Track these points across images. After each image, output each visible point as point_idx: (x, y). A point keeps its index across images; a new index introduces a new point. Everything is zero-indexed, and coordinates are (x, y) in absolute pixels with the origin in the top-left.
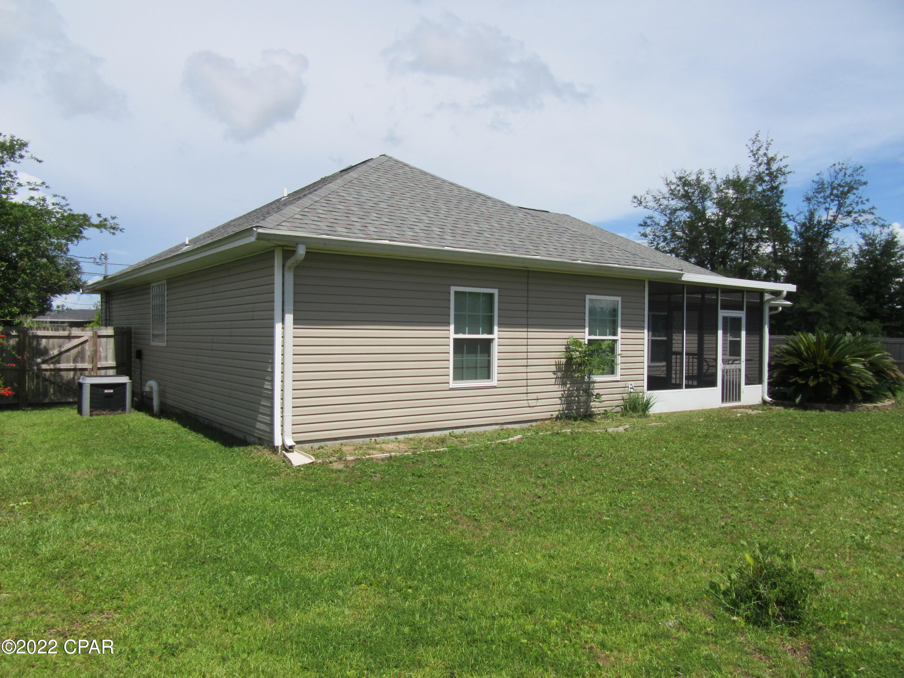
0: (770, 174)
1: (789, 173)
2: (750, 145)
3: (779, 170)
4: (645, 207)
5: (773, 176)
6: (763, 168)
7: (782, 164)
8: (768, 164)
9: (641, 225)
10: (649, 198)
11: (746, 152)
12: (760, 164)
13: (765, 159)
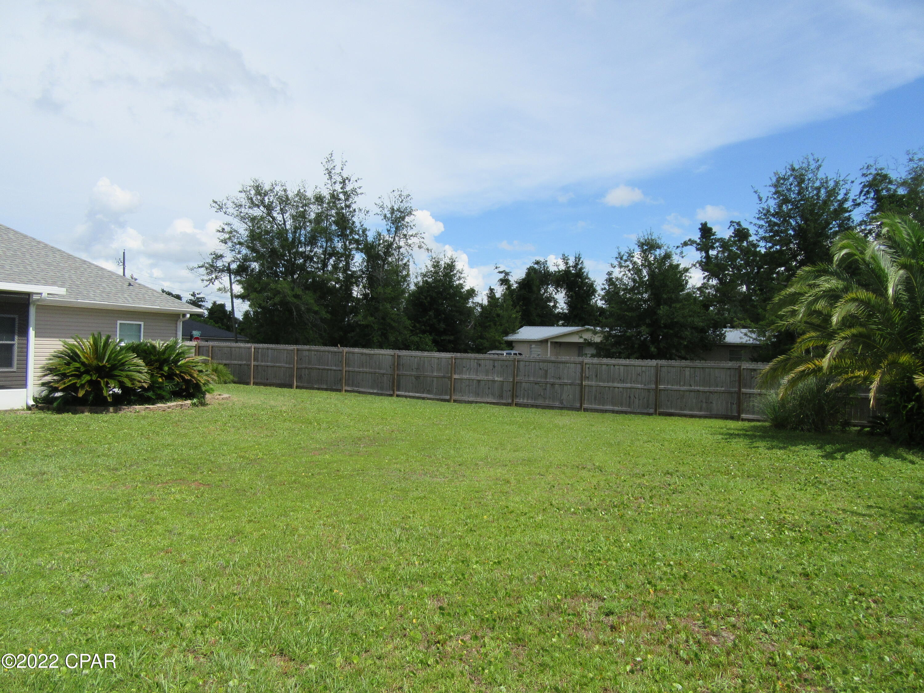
0: (345, 193)
1: (362, 194)
2: (324, 163)
3: (354, 191)
4: (225, 213)
5: (347, 196)
6: (338, 187)
7: (356, 185)
8: (343, 182)
9: (219, 231)
10: (230, 204)
11: (322, 171)
12: (335, 183)
13: (339, 179)
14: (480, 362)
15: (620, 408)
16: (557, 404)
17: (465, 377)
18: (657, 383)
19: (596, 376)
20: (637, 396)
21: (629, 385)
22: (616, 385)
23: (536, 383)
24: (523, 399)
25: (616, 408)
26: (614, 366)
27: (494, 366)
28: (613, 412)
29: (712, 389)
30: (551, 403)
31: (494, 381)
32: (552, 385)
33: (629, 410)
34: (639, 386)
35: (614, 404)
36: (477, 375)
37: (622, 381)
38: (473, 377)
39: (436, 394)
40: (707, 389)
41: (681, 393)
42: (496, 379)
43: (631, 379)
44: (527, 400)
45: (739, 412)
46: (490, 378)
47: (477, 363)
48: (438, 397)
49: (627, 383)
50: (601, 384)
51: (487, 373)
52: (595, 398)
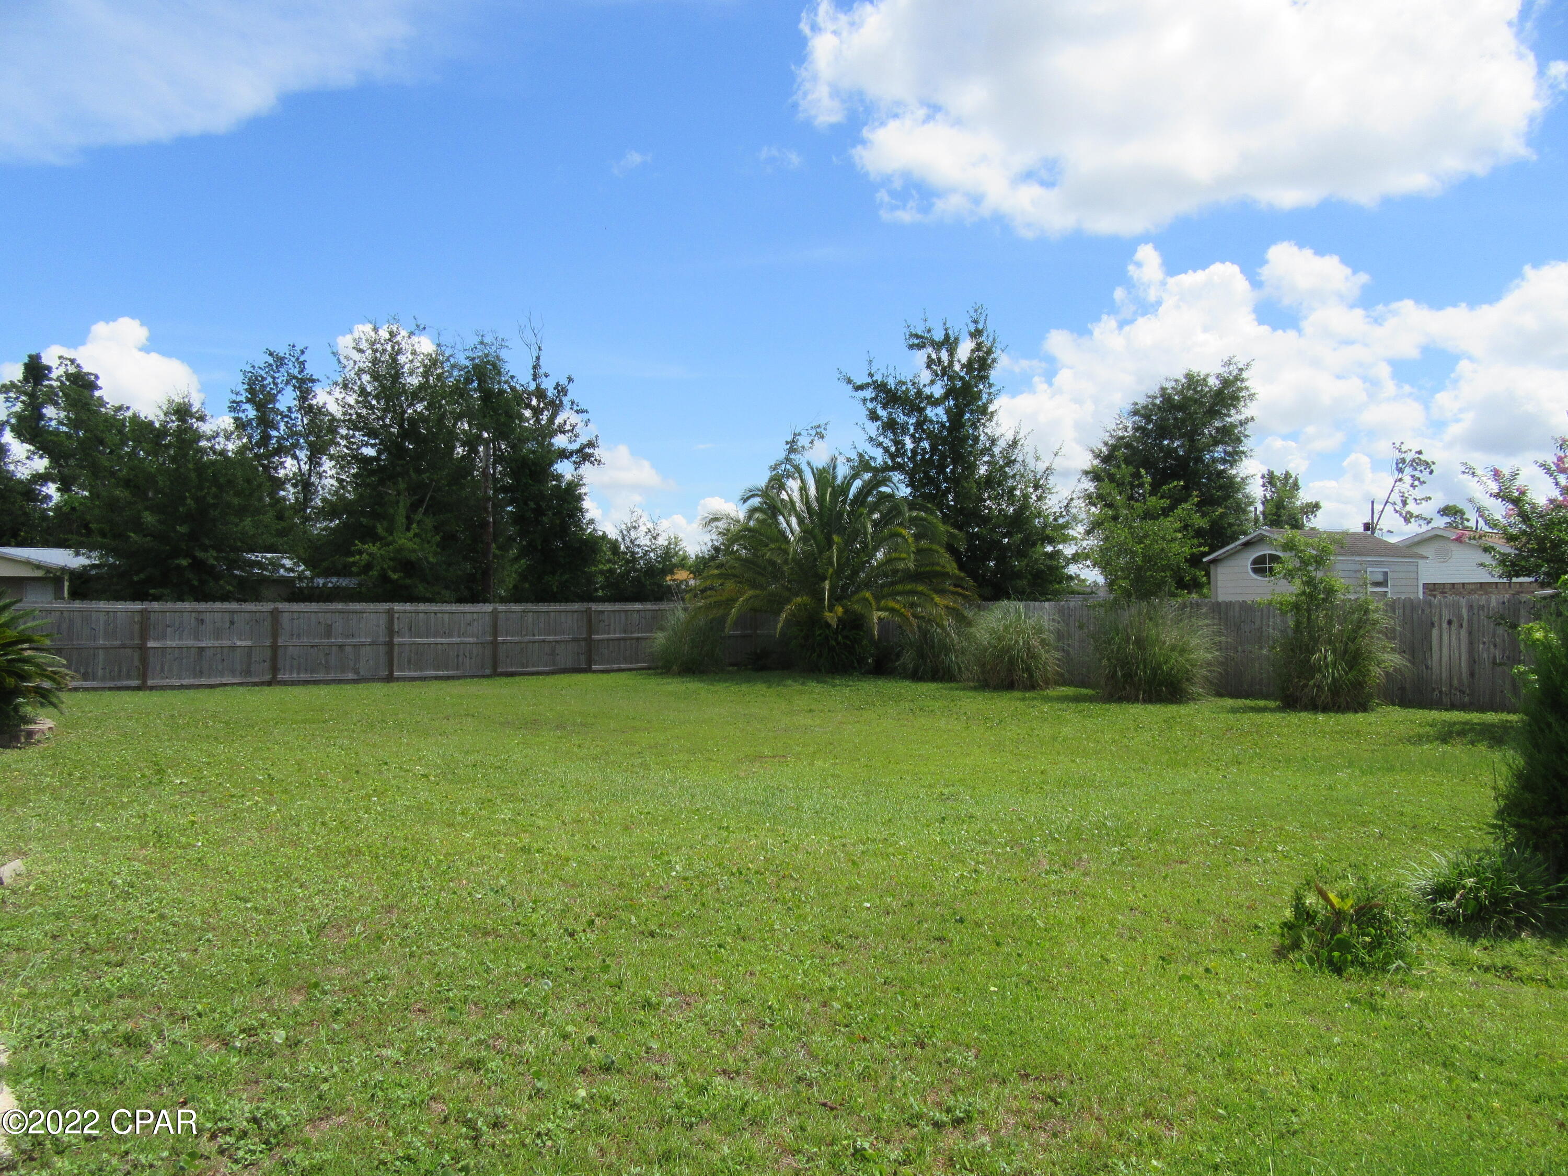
14: (203, 616)
15: (445, 673)
16: (351, 676)
17: (169, 643)
18: (495, 634)
19: (410, 629)
20: (467, 654)
21: (456, 640)
22: (439, 640)
23: (312, 646)
24: (291, 673)
25: (441, 673)
26: (435, 613)
27: (232, 623)
28: (437, 678)
29: (558, 638)
30: (339, 676)
31: (233, 648)
32: (340, 646)
33: (458, 673)
34: (471, 640)
35: (437, 668)
36: (197, 638)
37: (444, 635)
38: (191, 643)
39: (103, 679)
40: (552, 638)
41: (523, 645)
42: (239, 643)
43: (459, 631)
44: (298, 673)
45: (590, 662)
46: (227, 643)
47: (197, 619)
48: (112, 684)
49: (452, 637)
50: (419, 640)
51: (218, 634)
52: (409, 662)
